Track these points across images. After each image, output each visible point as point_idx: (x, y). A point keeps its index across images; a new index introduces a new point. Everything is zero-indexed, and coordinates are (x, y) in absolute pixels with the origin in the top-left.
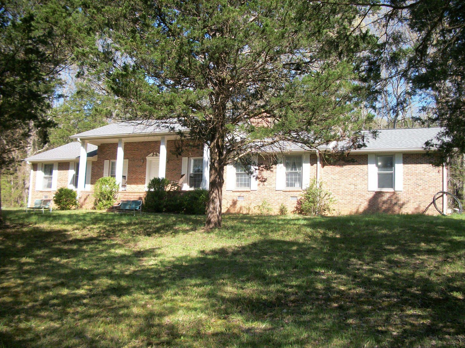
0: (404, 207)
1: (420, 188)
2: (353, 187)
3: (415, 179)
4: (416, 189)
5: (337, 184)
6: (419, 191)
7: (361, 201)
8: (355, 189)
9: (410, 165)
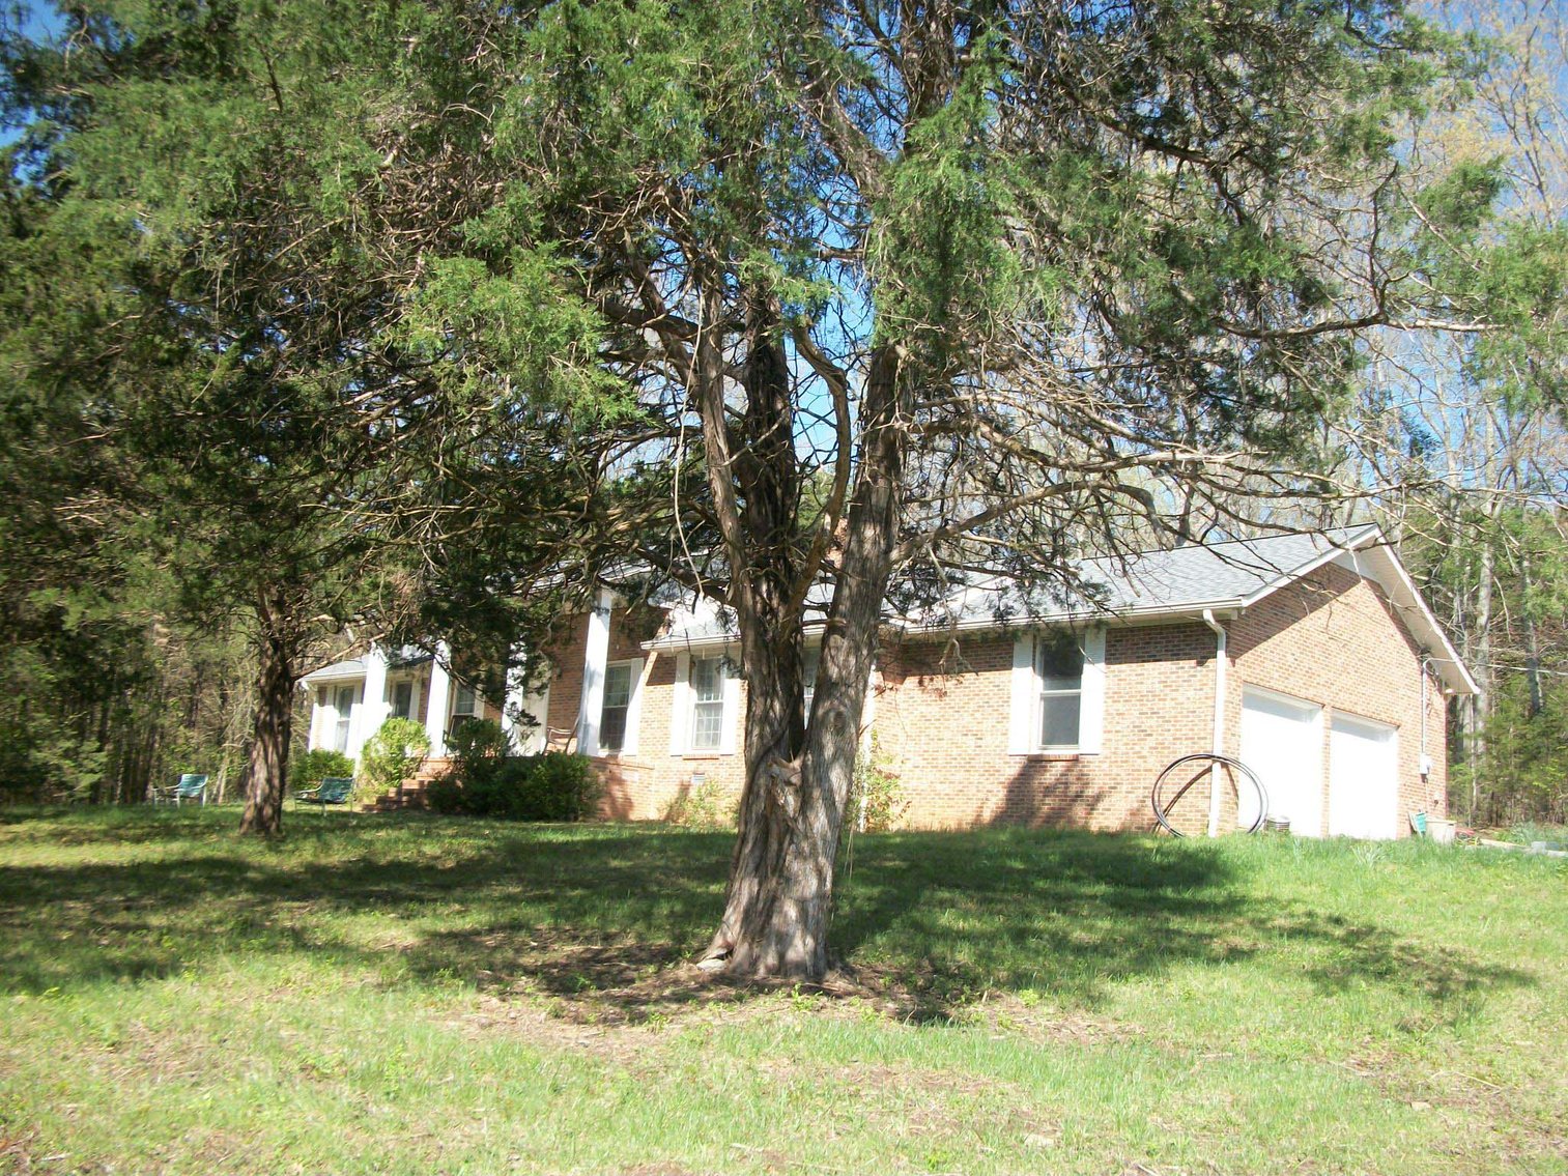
0: (1101, 806)
1: (1151, 742)
2: (971, 741)
3: (1136, 713)
4: (1137, 748)
5: (933, 732)
6: (1144, 753)
7: (989, 787)
8: (978, 750)
9: (1124, 667)
